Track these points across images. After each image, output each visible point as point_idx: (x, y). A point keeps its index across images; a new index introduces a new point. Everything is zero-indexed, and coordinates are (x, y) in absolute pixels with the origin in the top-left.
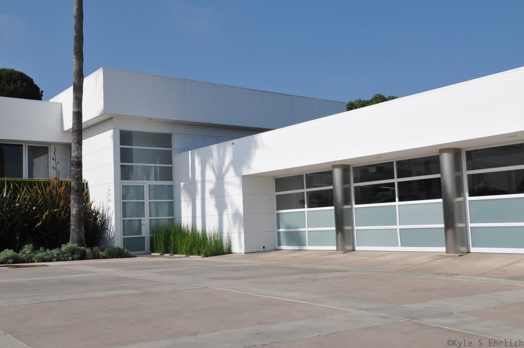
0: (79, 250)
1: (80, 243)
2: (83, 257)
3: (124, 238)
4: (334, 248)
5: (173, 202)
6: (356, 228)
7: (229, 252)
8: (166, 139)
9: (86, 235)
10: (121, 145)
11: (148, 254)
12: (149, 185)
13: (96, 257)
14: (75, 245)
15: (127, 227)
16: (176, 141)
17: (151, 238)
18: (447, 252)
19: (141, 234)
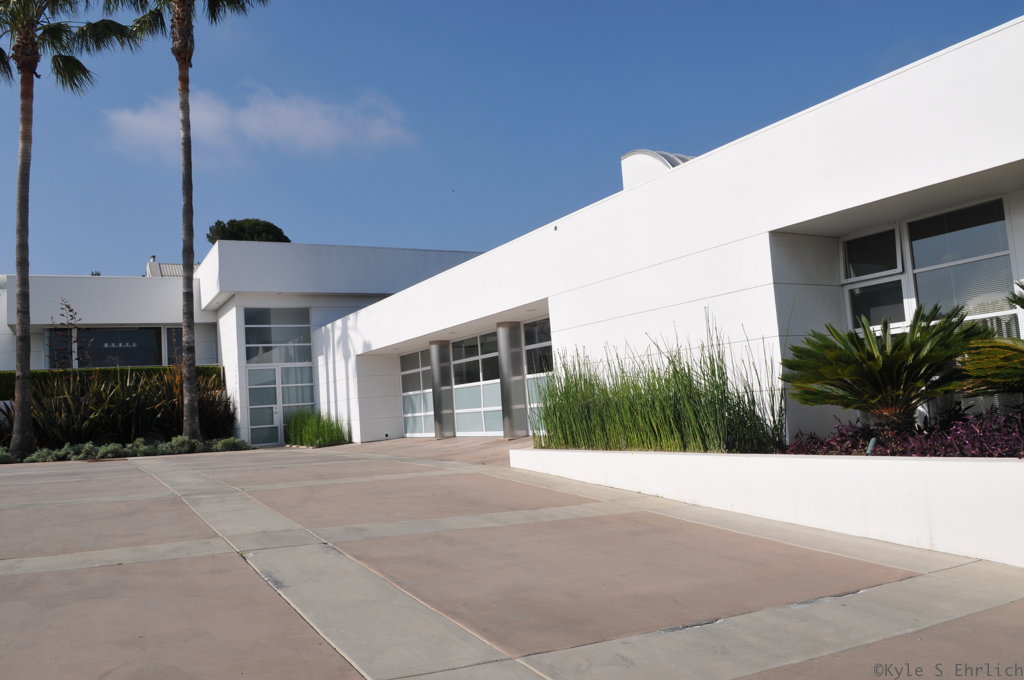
0: (189, 443)
1: (193, 435)
2: (192, 450)
3: (252, 429)
4: (433, 435)
5: (312, 386)
6: (456, 411)
7: (350, 442)
8: (302, 315)
9: (202, 427)
10: (246, 324)
11: (282, 446)
12: (282, 368)
13: (206, 449)
14: (187, 438)
15: (255, 415)
16: (314, 316)
17: (285, 427)
18: (505, 436)
19: (272, 423)
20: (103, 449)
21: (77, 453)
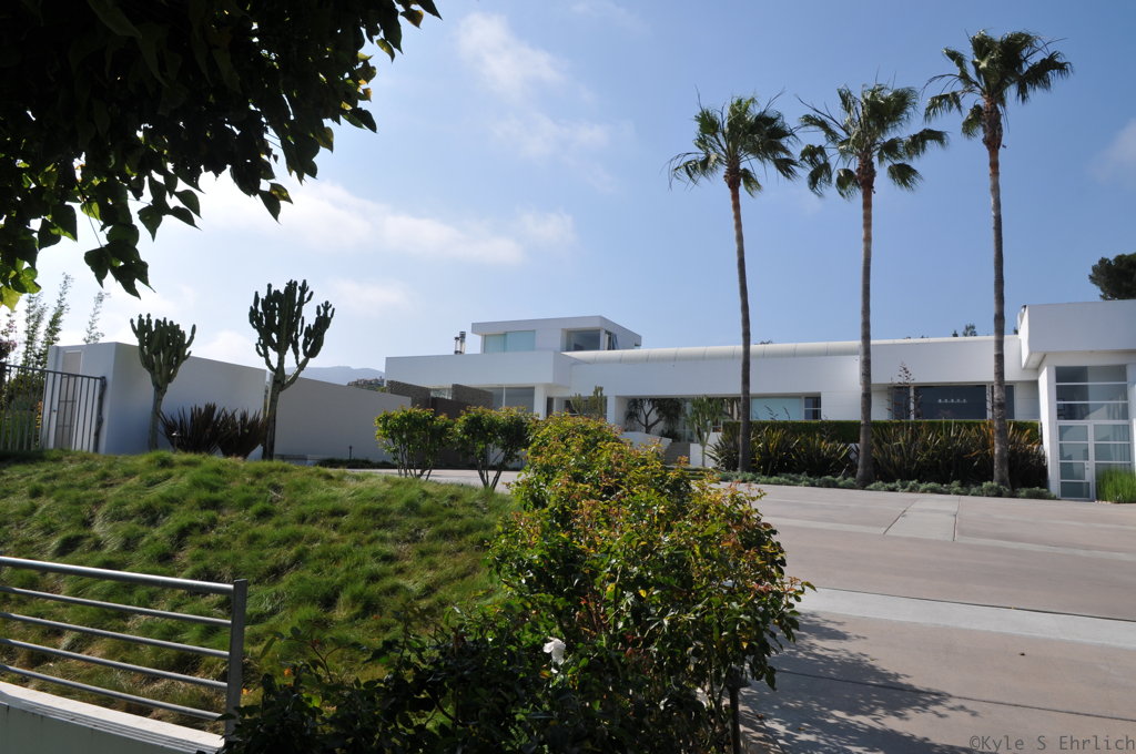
0: (997, 488)
1: (1002, 482)
2: (999, 494)
3: (1063, 482)
5: (1130, 444)
8: (1121, 372)
9: (1011, 475)
10: (1057, 381)
12: (1097, 426)
13: (1013, 495)
15: (1066, 470)
17: (1096, 482)
19: (1084, 479)
20: (923, 486)
21: (904, 487)
